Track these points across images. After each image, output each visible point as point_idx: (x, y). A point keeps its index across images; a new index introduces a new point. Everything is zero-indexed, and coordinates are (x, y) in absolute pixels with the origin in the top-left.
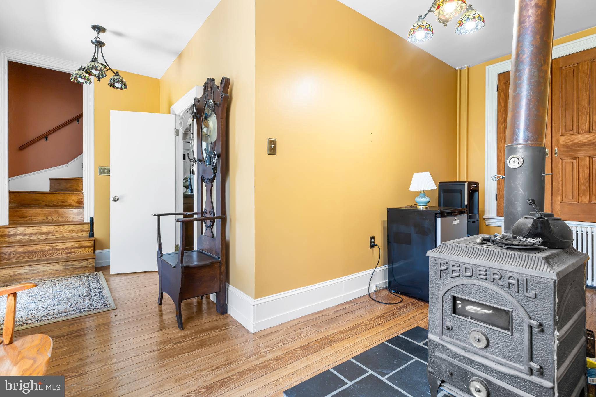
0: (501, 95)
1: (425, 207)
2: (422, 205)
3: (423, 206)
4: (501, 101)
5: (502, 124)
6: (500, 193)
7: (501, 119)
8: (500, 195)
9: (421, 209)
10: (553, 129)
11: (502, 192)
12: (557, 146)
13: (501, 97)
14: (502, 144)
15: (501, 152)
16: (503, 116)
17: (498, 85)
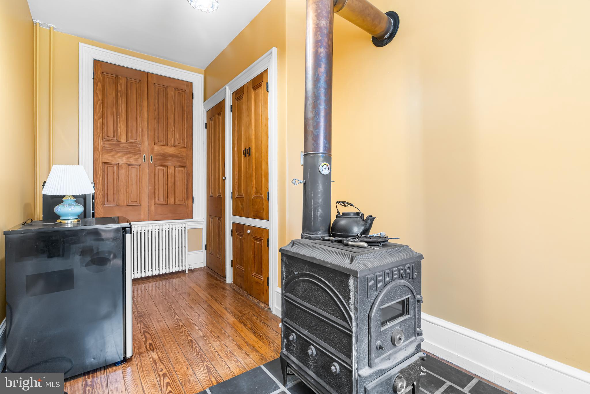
0: (98, 85)
1: (76, 220)
2: (70, 218)
3: (72, 220)
4: (98, 92)
5: (100, 119)
6: (98, 197)
7: (98, 113)
8: (97, 199)
9: (70, 225)
10: (149, 137)
11: (100, 196)
12: (152, 154)
13: (98, 88)
14: (99, 141)
15: (98, 150)
16: (100, 110)
17: (94, 72)
